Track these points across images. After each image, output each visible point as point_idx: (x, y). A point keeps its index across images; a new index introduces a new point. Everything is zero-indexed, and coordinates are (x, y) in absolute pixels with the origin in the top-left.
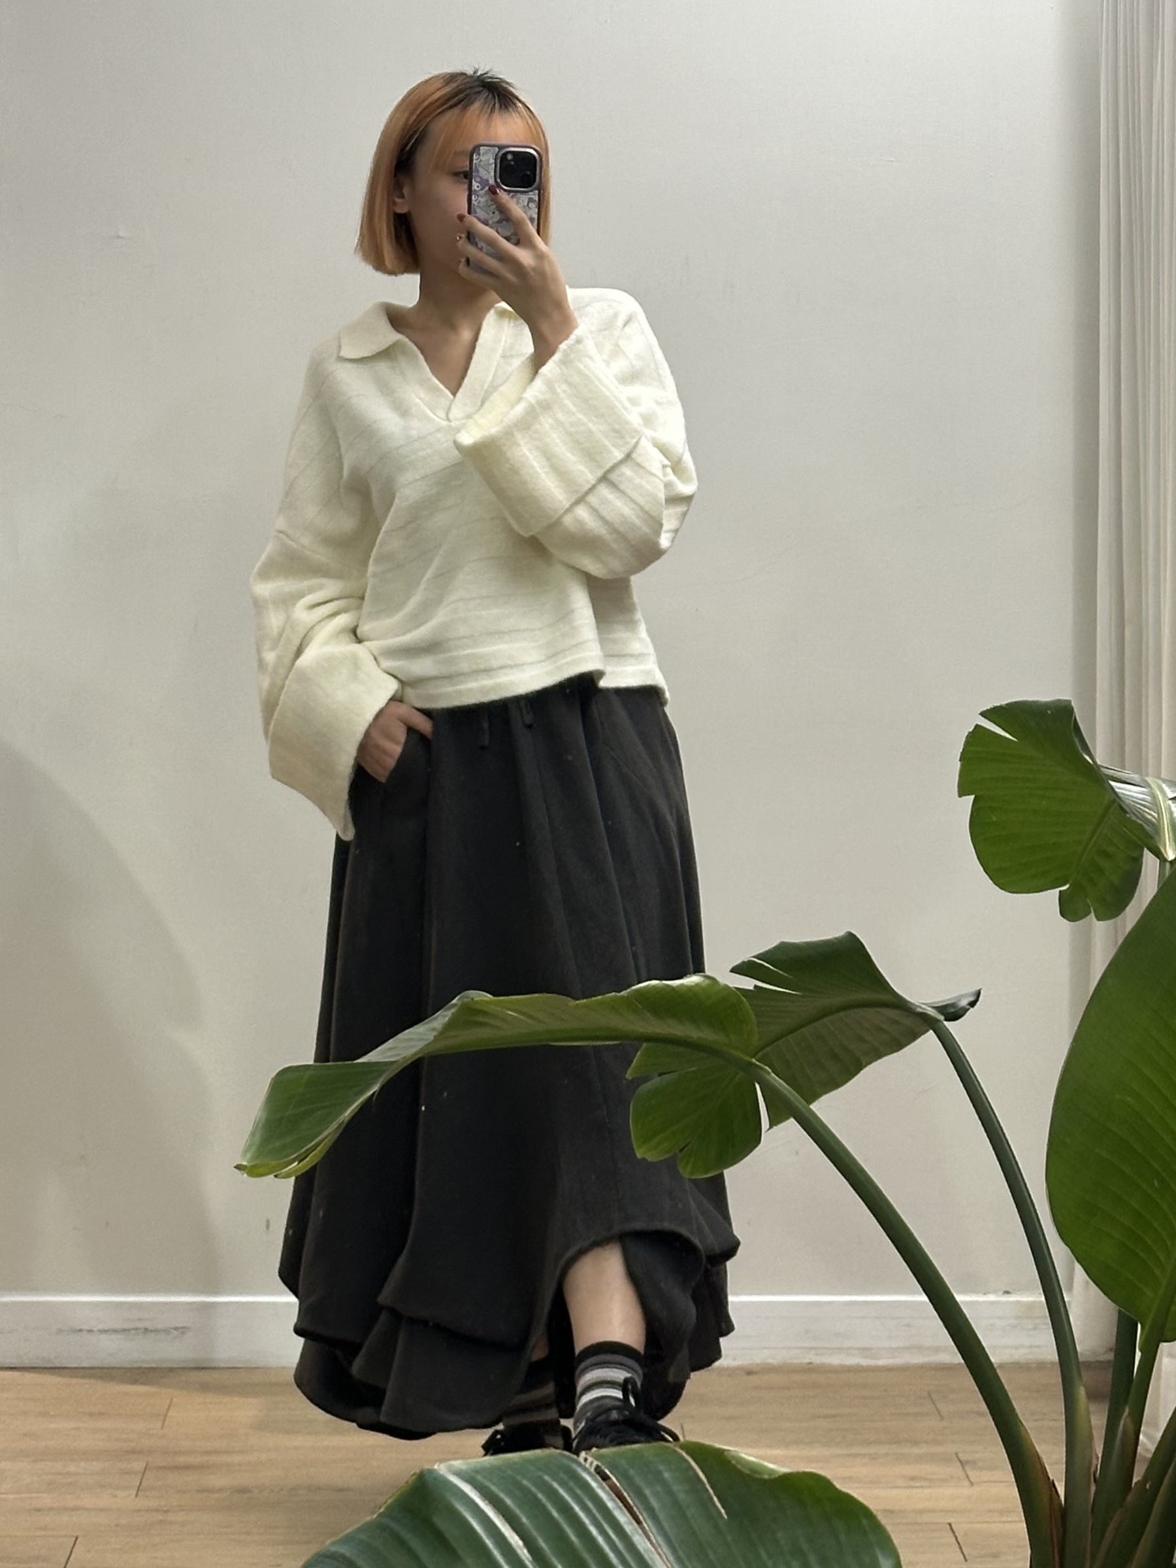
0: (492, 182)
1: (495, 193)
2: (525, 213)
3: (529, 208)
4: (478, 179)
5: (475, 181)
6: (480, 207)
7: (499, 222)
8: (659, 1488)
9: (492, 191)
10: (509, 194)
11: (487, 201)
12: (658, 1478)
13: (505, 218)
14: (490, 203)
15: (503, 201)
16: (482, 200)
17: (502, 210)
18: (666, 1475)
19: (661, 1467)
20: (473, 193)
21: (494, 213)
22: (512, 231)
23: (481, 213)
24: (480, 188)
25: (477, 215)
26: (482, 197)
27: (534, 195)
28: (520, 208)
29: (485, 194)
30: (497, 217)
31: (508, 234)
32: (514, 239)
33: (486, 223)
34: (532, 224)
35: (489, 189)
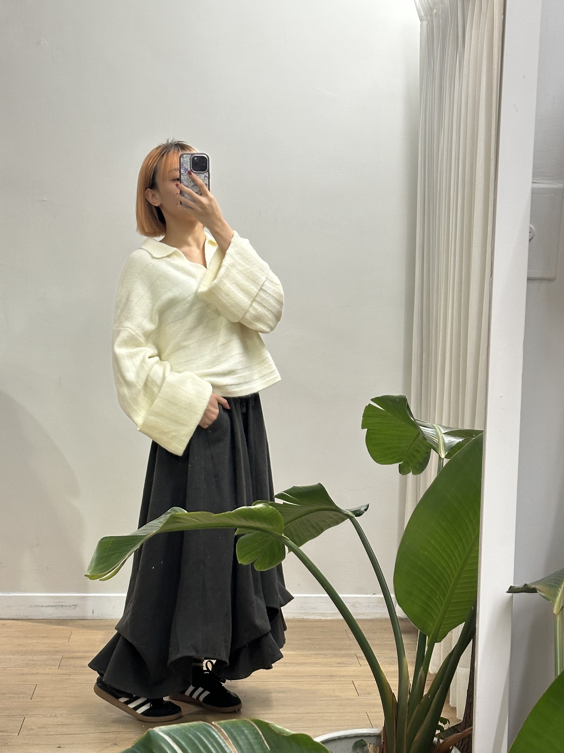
0: (189, 169)
1: (191, 174)
2: (204, 182)
3: (205, 180)
4: (183, 168)
5: (182, 169)
6: (185, 180)
7: (193, 186)
8: (243, 737)
9: (190, 173)
10: (196, 174)
11: (187, 178)
12: (243, 732)
13: (195, 184)
14: (189, 178)
15: (194, 177)
16: (186, 177)
17: (193, 180)
18: (246, 732)
19: (244, 729)
20: (181, 174)
21: (190, 182)
22: (198, 190)
23: (185, 183)
24: (184, 172)
25: (184, 184)
26: (186, 176)
27: (207, 174)
28: (201, 180)
29: (187, 175)
30: (192, 184)
31: (197, 191)
32: (199, 193)
33: (187, 187)
34: (206, 186)
35: (188, 173)
